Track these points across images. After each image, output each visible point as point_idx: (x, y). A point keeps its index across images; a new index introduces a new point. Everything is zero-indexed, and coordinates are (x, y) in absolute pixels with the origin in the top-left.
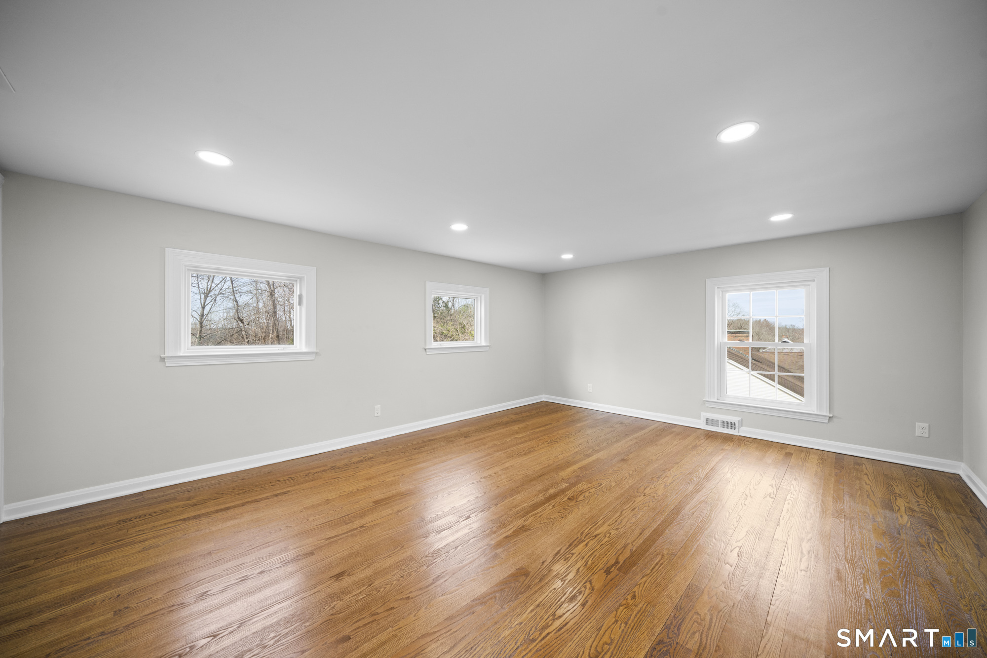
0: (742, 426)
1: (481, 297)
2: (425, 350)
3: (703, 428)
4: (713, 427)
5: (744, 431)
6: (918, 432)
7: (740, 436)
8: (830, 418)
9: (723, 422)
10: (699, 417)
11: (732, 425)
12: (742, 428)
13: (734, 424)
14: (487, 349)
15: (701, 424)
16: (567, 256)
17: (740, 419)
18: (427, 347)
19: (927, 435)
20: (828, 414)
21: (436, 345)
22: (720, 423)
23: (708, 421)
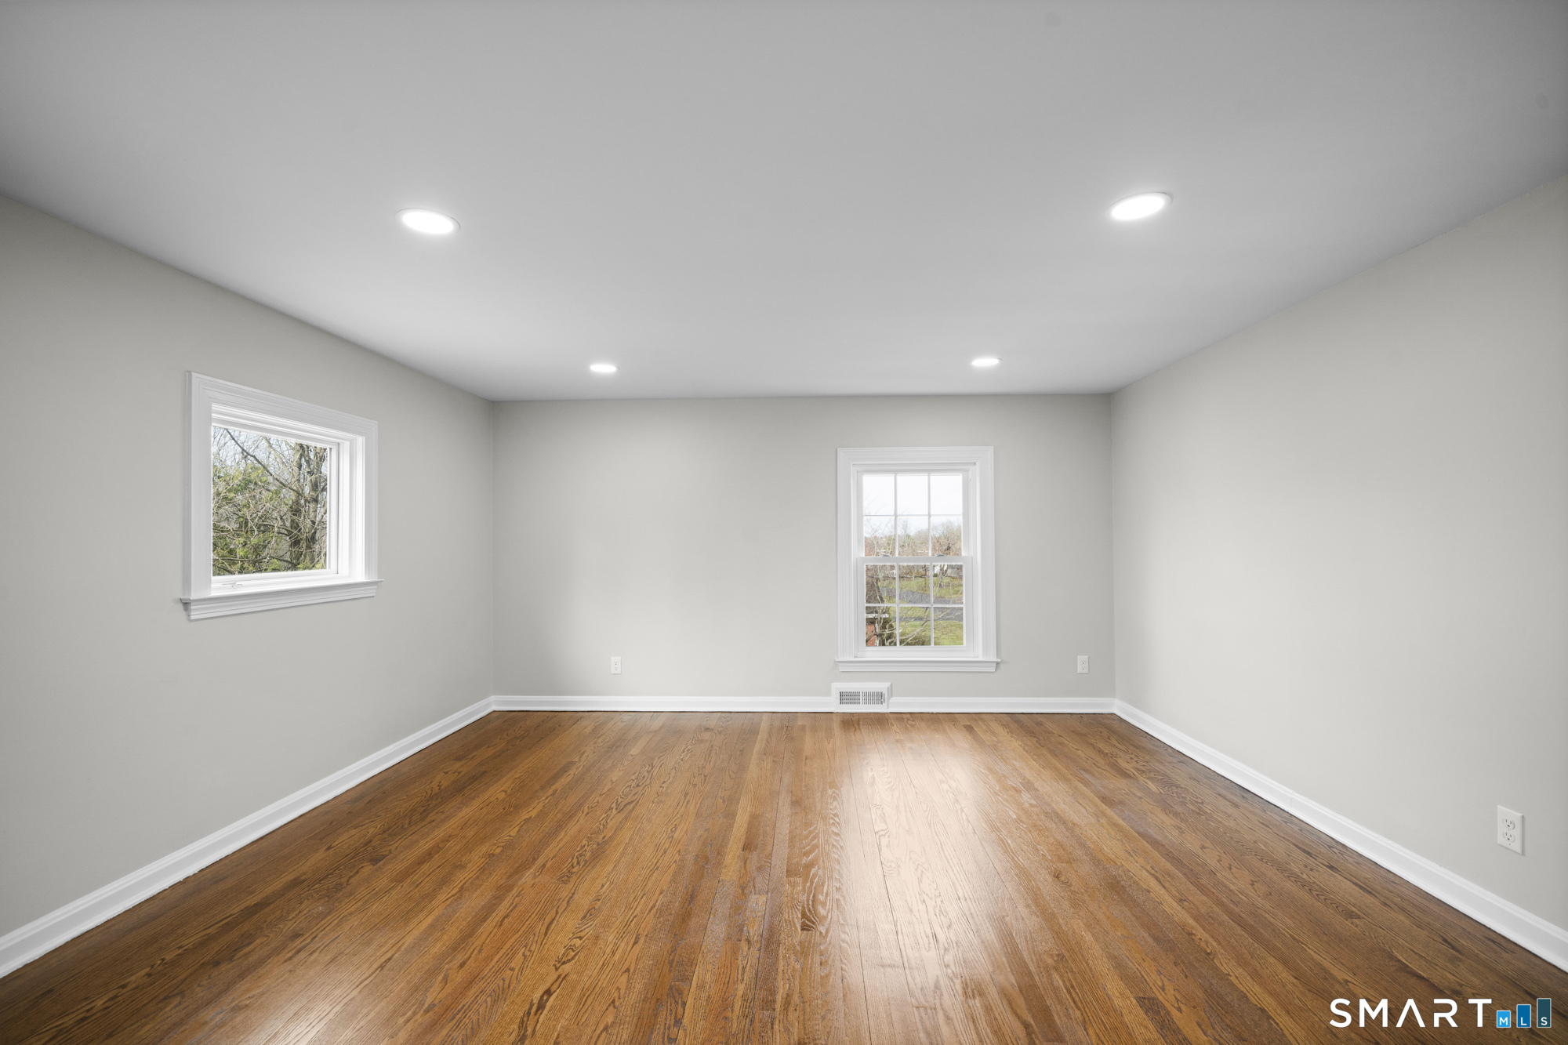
0: (892, 696)
1: (352, 442)
2: (186, 604)
3: (836, 711)
4: (851, 705)
5: (894, 705)
6: (1079, 670)
7: (891, 713)
8: (997, 663)
9: (866, 694)
10: (828, 693)
11: (879, 697)
12: (893, 699)
13: (881, 695)
14: (370, 591)
15: (833, 705)
16: (604, 368)
17: (888, 684)
18: (193, 596)
19: (1086, 671)
20: (995, 660)
21: (222, 585)
22: (861, 698)
23: (845, 697)
